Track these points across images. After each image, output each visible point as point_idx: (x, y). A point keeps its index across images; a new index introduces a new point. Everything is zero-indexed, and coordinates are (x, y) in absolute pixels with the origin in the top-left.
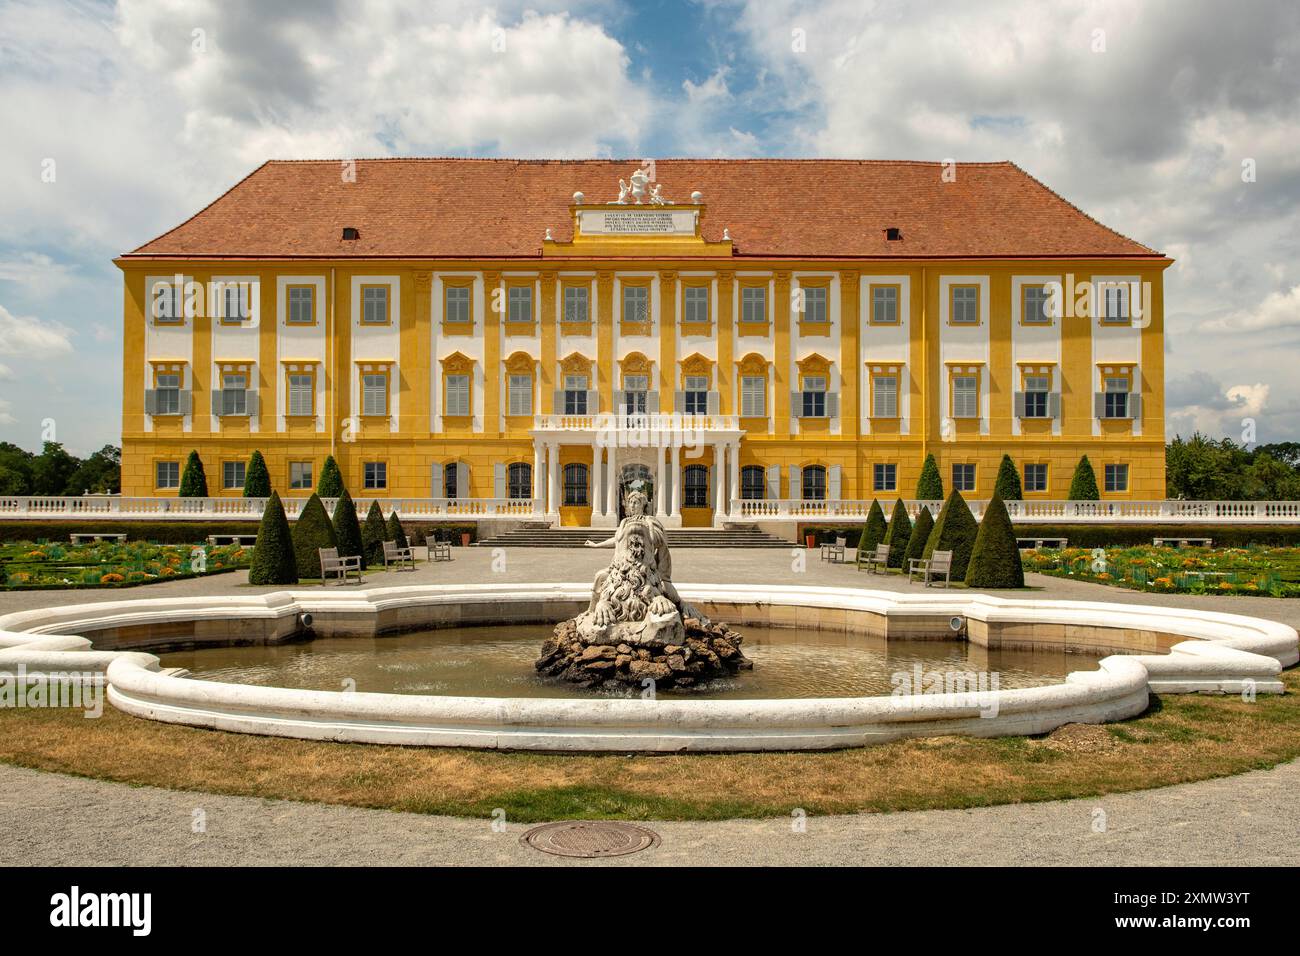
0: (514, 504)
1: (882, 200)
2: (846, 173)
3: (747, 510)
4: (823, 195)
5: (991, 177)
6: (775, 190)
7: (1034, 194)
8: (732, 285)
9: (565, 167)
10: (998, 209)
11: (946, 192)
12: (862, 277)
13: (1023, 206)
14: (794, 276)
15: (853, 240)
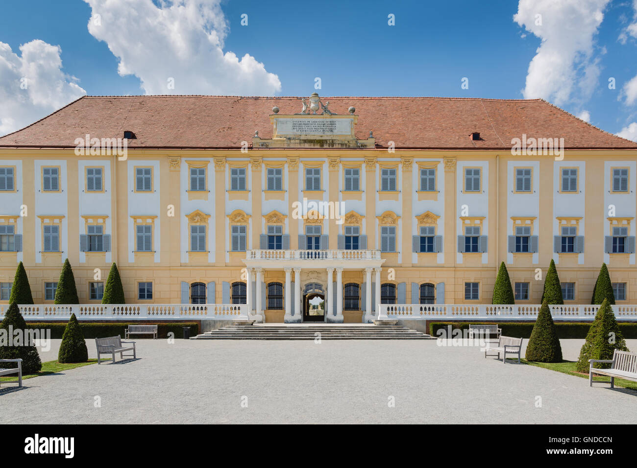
0: (235, 308)
1: (465, 119)
2: (442, 105)
3: (390, 311)
4: (429, 116)
5: (531, 107)
6: (399, 113)
7: (559, 116)
8: (375, 167)
9: (269, 101)
10: (538, 124)
11: (504, 115)
12: (457, 162)
13: (554, 122)
14: (415, 161)
15: (451, 140)
